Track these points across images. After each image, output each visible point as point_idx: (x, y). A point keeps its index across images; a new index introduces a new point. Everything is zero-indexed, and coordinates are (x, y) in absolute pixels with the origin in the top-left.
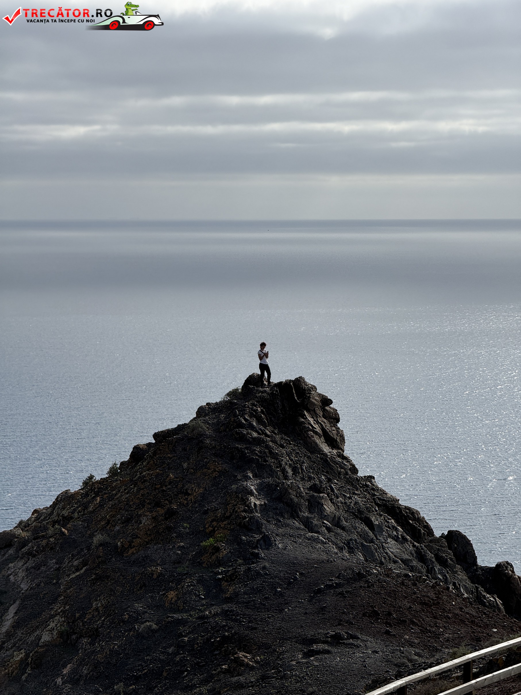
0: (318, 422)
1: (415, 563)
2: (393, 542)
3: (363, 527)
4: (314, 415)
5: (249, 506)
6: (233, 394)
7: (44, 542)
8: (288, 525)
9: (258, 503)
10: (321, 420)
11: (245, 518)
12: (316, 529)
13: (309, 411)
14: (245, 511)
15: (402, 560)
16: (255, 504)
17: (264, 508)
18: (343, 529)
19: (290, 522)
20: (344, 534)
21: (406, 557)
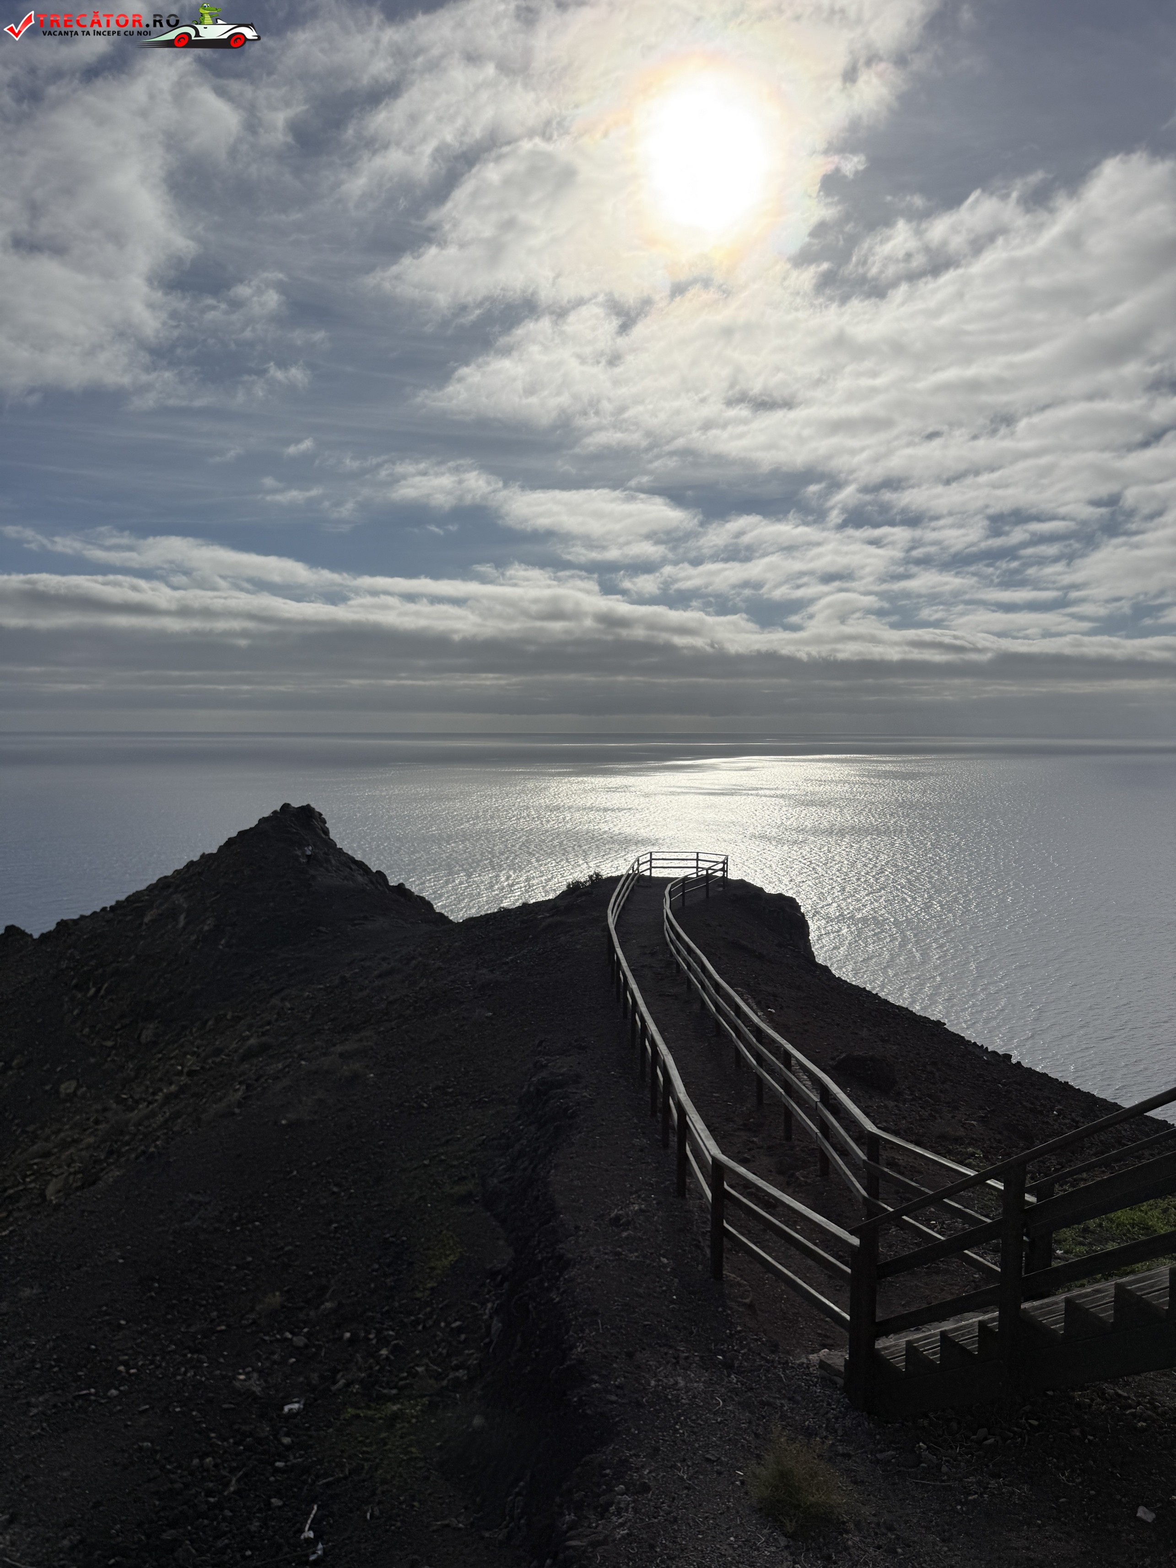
6: (275, 812)
7: (192, 885)
10: (319, 823)
13: (314, 819)
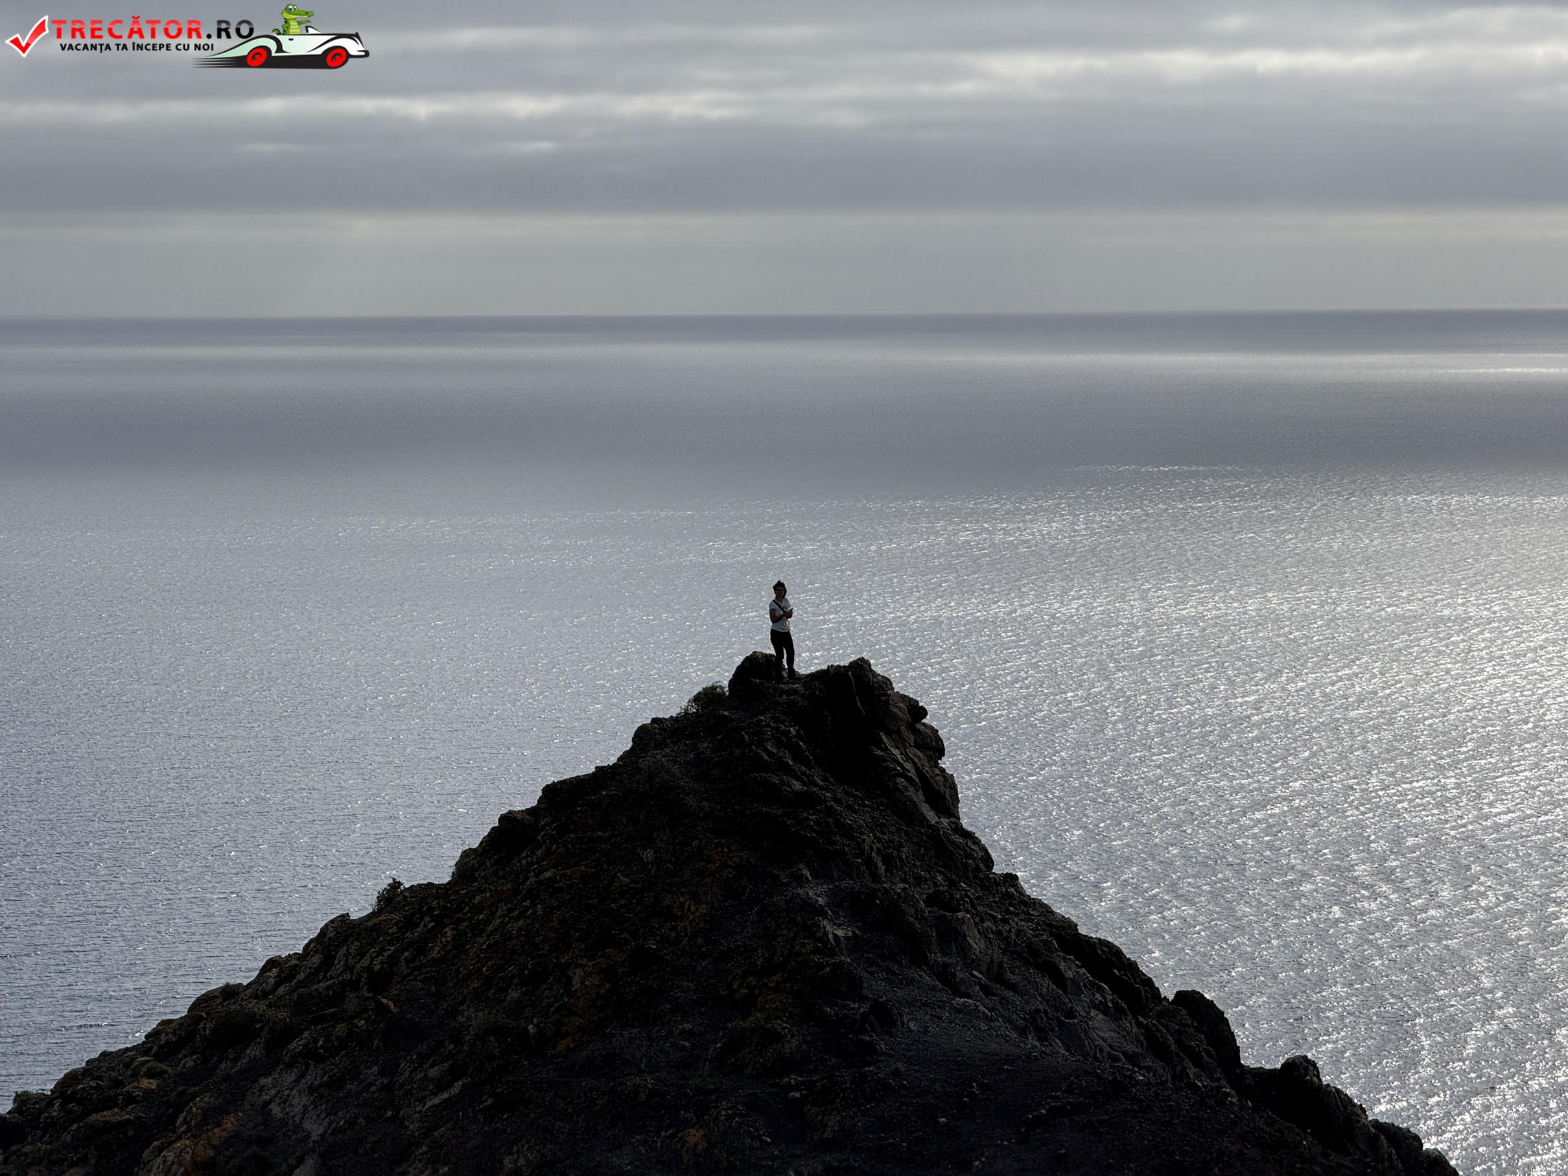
0: (909, 759)
1: (1149, 1062)
2: (1101, 1016)
3: (1046, 983)
4: (901, 743)
5: (824, 939)
6: (708, 698)
7: (341, 1029)
8: (911, 982)
9: (840, 933)
10: (912, 752)
11: (821, 966)
12: (963, 989)
13: (888, 733)
14: (816, 951)
15: (1125, 1054)
16: (835, 936)
17: (855, 945)
18: (1013, 987)
19: (915, 973)
20: (1018, 1000)
21: (1131, 1048)
